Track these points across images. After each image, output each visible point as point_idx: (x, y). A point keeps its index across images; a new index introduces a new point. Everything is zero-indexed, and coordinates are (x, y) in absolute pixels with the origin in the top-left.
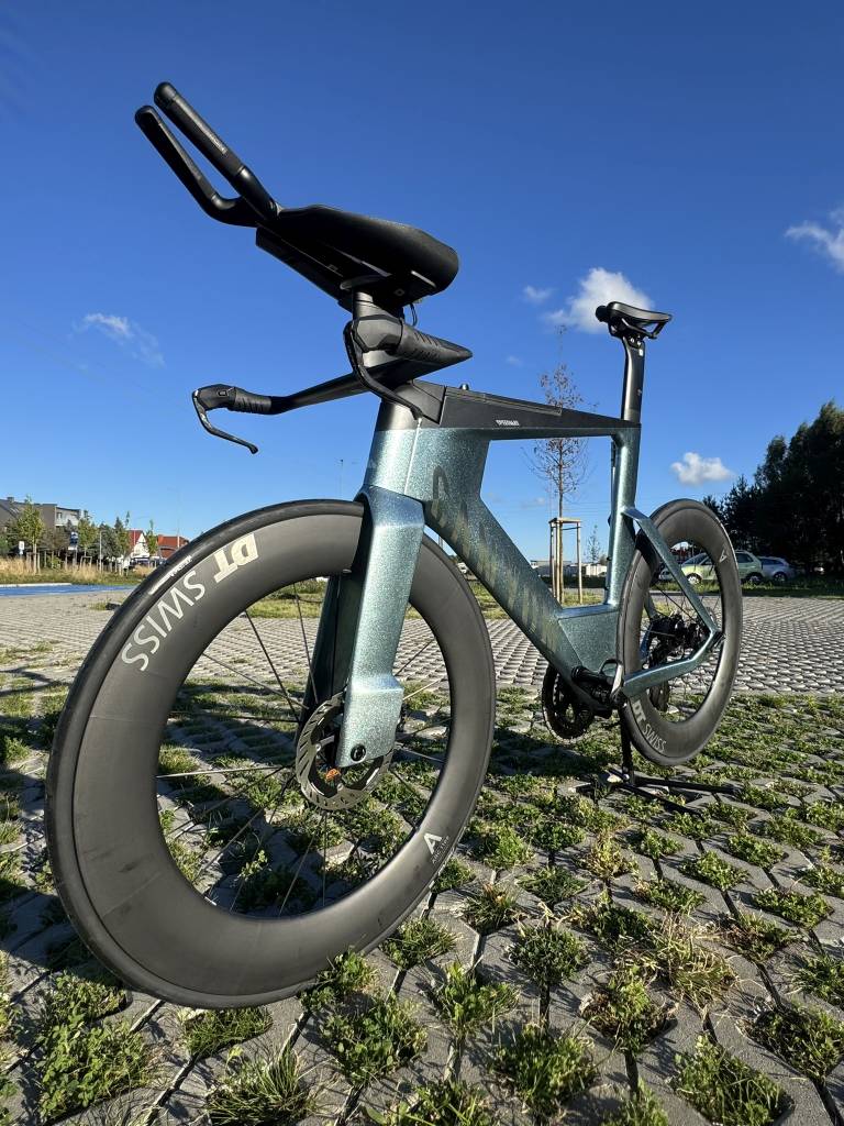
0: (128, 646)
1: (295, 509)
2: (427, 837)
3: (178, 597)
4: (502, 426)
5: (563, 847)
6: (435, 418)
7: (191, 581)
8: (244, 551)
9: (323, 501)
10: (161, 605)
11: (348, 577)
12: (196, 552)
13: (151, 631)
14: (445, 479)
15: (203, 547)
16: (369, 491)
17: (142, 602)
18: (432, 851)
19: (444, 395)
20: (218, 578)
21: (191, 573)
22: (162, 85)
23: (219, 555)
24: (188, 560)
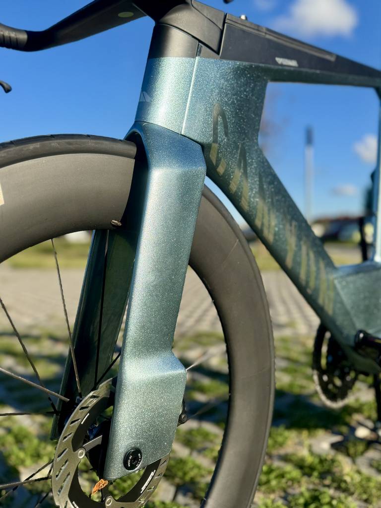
4: (282, 65)
6: (215, 48)
16: (143, 129)
19: (224, 23)
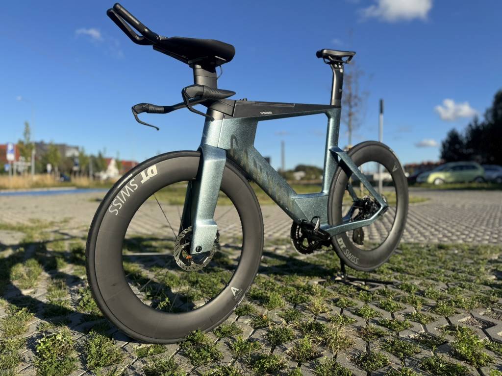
0: (111, 206)
1: (172, 155)
2: (232, 289)
3: (128, 189)
4: (264, 114)
5: (302, 302)
6: (231, 115)
7: (132, 183)
8: (153, 171)
9: (183, 151)
10: (122, 192)
11: (195, 181)
12: (134, 172)
13: (118, 201)
14: (236, 139)
15: (136, 171)
16: (203, 146)
17: (115, 191)
18: (235, 295)
19: (235, 104)
20: (143, 182)
21: (133, 180)
22: (116, 4)
23: (143, 173)
24: (131, 175)
